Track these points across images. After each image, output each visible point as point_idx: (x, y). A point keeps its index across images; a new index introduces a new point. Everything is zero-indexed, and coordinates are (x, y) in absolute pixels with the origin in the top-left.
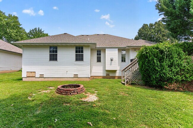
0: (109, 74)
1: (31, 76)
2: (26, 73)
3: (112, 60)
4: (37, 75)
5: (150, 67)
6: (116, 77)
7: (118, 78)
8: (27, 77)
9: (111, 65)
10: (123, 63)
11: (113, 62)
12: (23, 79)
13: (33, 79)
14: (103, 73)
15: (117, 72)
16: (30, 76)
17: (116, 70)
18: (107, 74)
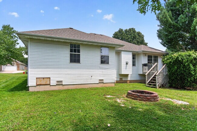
0: (122, 78)
1: (44, 83)
2: (35, 80)
3: (127, 64)
4: (53, 82)
5: (185, 71)
6: (128, 81)
7: (130, 82)
8: (37, 85)
9: (126, 68)
10: (134, 67)
11: (128, 65)
12: (30, 88)
13: (47, 88)
14: (117, 77)
15: (129, 76)
16: (42, 84)
17: (128, 74)
18: (120, 79)
